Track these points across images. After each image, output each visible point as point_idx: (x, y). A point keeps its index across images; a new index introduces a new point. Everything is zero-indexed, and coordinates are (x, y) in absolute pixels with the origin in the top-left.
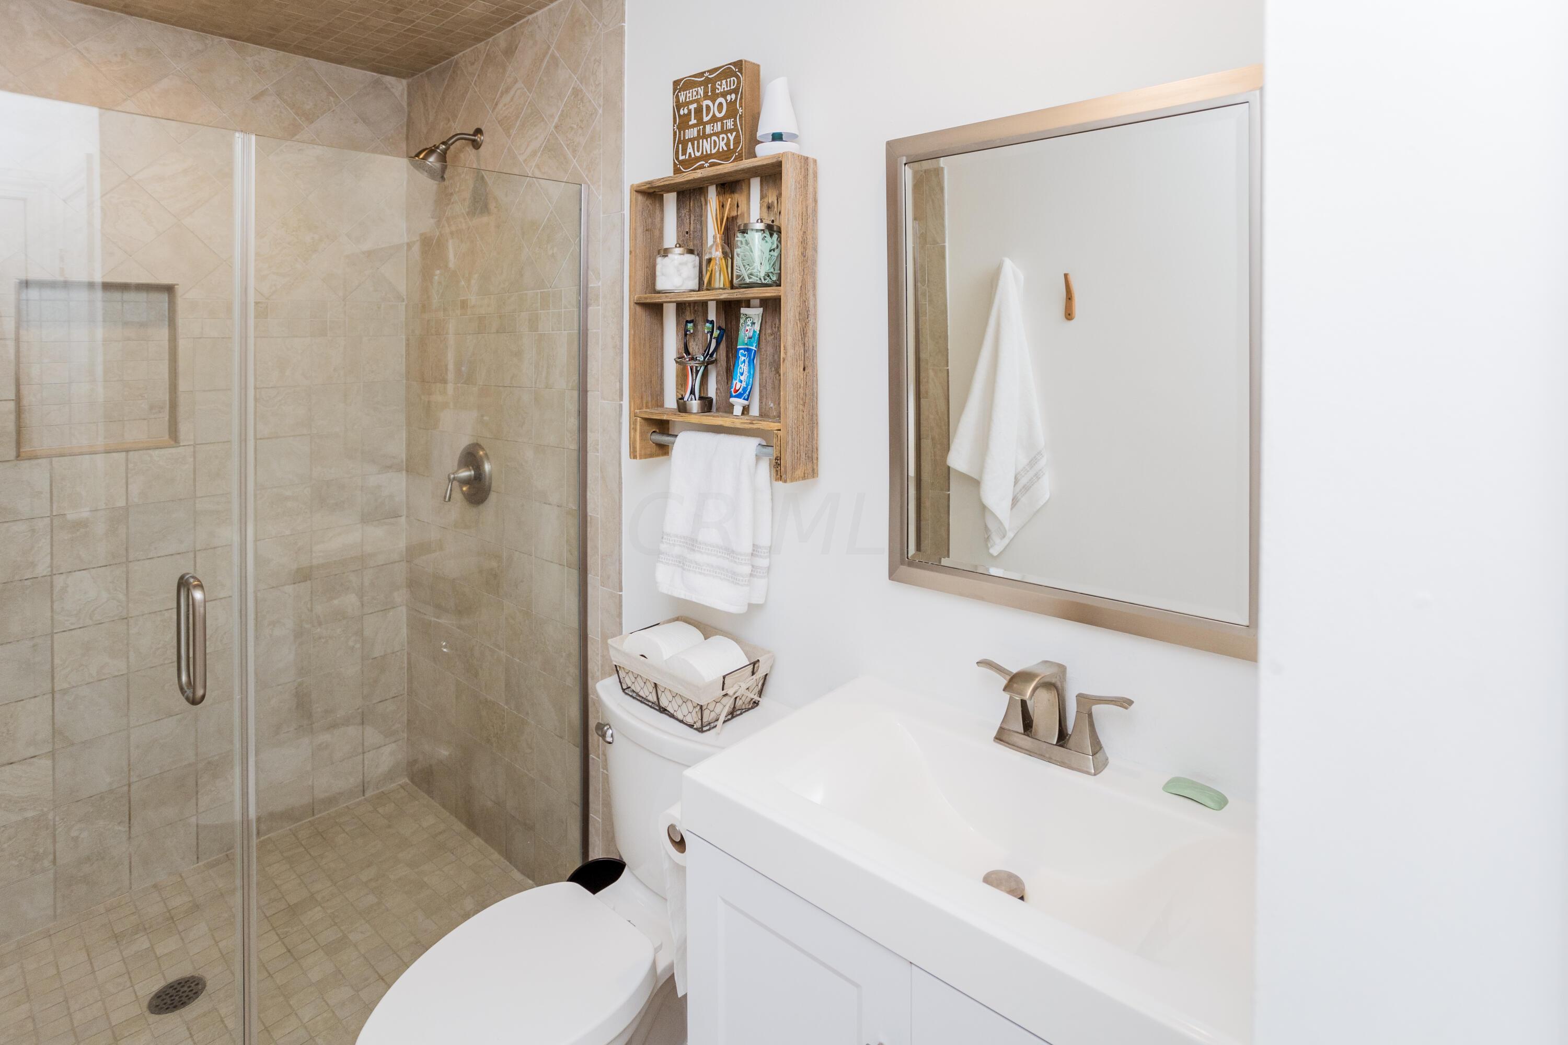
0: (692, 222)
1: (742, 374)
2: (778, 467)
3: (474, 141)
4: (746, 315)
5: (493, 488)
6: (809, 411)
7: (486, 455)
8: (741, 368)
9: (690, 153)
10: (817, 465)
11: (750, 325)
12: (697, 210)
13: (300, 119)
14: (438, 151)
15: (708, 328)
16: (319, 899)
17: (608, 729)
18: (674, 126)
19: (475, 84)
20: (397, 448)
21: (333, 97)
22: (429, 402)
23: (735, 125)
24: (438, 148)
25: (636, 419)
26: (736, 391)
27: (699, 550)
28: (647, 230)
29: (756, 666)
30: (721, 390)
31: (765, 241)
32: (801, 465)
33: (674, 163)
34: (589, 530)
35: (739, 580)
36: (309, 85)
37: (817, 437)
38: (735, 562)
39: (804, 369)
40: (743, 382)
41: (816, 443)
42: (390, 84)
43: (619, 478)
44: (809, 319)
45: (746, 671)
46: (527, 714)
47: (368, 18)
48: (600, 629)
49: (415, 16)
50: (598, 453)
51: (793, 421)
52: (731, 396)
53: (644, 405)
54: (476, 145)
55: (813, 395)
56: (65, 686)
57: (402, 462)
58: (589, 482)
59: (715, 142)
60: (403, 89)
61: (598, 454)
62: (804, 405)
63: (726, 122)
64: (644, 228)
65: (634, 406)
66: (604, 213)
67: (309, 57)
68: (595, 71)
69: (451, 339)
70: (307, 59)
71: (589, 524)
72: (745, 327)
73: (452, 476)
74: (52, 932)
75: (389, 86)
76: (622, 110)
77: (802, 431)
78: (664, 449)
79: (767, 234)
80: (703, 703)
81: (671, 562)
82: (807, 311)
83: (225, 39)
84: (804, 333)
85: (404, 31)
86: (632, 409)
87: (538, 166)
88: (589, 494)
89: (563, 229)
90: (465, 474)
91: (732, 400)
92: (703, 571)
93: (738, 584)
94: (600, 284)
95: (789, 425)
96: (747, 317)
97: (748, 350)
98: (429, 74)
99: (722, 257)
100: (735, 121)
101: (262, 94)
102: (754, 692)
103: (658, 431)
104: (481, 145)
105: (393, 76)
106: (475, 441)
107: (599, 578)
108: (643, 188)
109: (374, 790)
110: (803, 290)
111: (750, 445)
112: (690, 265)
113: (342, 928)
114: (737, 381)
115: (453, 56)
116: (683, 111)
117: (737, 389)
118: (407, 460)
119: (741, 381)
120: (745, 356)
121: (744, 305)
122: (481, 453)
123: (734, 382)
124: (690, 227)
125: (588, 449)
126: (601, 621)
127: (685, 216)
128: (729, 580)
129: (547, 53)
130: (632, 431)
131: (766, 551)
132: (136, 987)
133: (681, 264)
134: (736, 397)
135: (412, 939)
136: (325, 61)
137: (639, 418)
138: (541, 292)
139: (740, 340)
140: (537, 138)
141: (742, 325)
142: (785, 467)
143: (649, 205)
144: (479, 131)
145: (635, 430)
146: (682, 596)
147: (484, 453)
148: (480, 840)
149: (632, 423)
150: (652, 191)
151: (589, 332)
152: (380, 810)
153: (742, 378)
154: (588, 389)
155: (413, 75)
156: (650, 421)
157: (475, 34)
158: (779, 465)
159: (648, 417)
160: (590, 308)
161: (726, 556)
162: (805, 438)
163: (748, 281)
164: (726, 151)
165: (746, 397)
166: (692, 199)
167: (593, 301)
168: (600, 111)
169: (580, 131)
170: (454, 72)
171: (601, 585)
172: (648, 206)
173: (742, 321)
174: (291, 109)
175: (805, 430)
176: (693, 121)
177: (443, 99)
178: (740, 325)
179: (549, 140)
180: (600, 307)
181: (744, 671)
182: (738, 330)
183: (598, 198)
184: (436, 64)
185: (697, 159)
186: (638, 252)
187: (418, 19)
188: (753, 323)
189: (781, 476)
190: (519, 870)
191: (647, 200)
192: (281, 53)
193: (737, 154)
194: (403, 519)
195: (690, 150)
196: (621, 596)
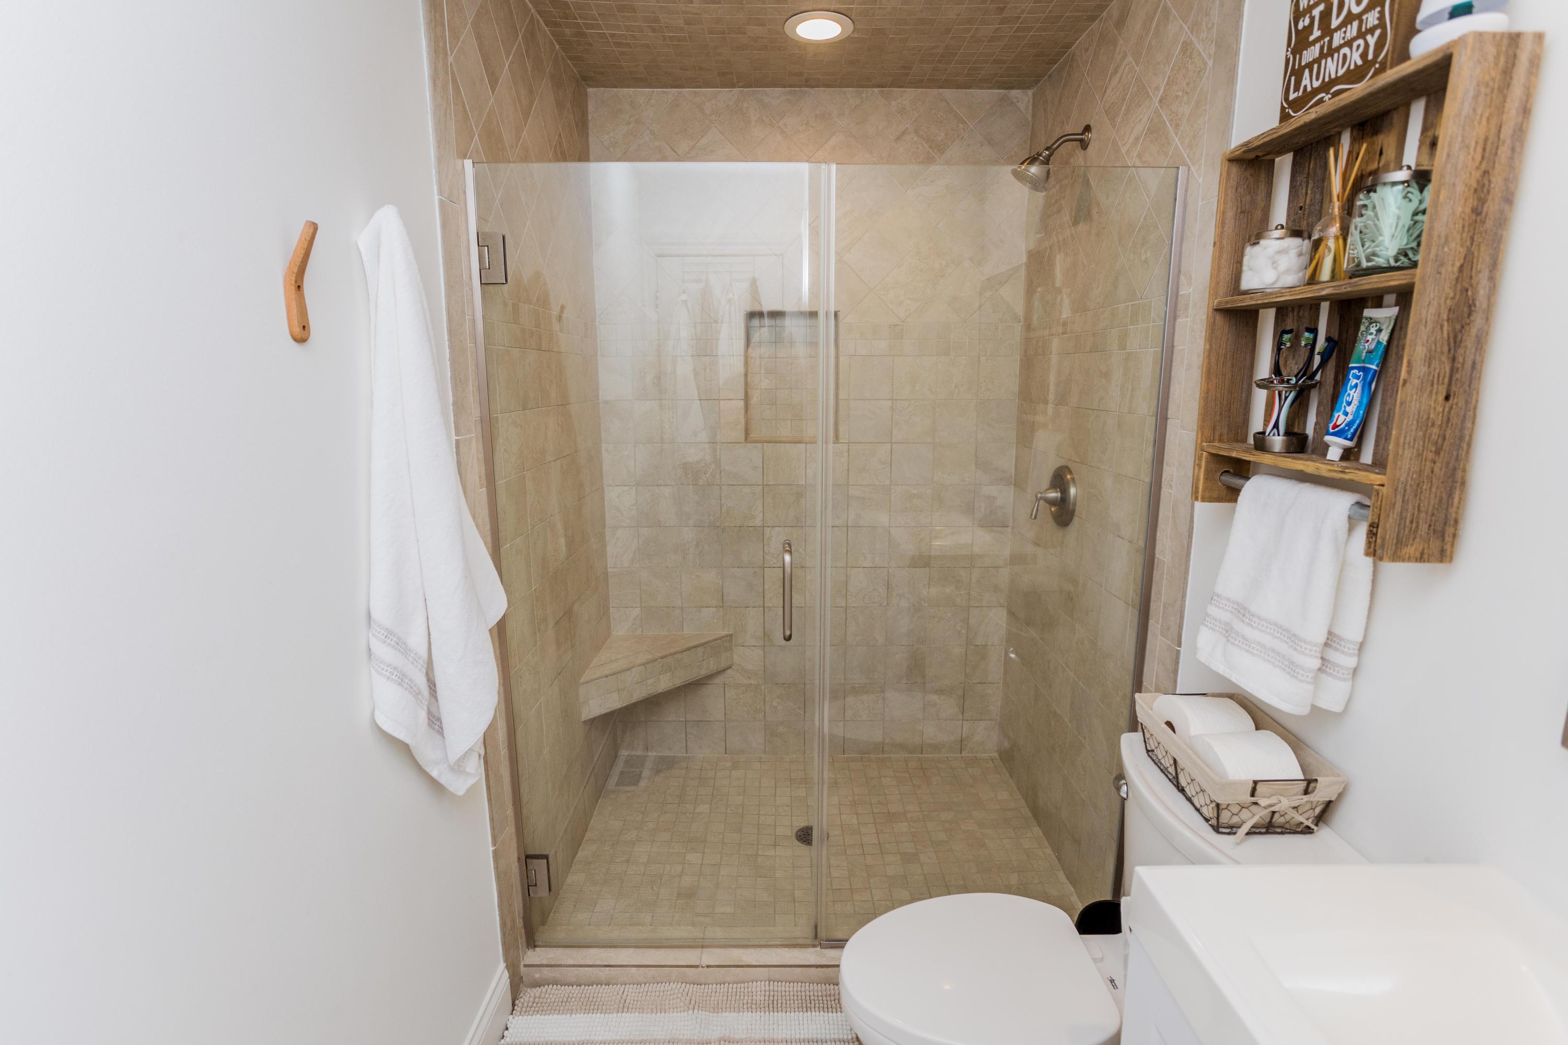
0: (1309, 192)
1: (1349, 404)
2: (1372, 538)
3: (1081, 141)
4: (1371, 319)
5: (1076, 513)
6: (1448, 463)
7: (1073, 479)
8: (1349, 395)
9: (1305, 87)
10: (1452, 545)
11: (1375, 332)
12: (1319, 172)
13: (933, 151)
14: (1041, 158)
15: (1308, 339)
16: (908, 817)
17: (1124, 784)
18: (1287, 51)
19: (1088, 73)
20: (1007, 462)
21: (962, 123)
22: (1033, 422)
23: (1381, 17)
24: (1040, 155)
25: (1202, 454)
26: (1335, 426)
27: (1249, 622)
28: (1241, 213)
29: (1312, 785)
30: (1322, 425)
31: (1407, 200)
32: (1418, 540)
33: (1283, 107)
34: (1155, 573)
35: (1298, 674)
36: (942, 116)
37: (1459, 503)
38: (1296, 649)
39: (1447, 398)
40: (1349, 415)
41: (1457, 513)
42: (1016, 98)
43: (1190, 522)
44: (1472, 318)
45: (1296, 786)
46: (1085, 738)
47: (976, 29)
48: (1154, 680)
49: (1019, 11)
50: (1172, 489)
51: (1408, 474)
52: (1328, 433)
53: (1217, 437)
54: (1084, 145)
55: (1461, 438)
56: (770, 605)
57: (1012, 477)
58: (1160, 520)
59: (1345, 56)
60: (1029, 101)
61: (1171, 491)
62: (1437, 452)
63: (1367, 18)
64: (1237, 209)
65: (1202, 438)
66: (1203, 199)
67: (942, 88)
68: (1209, 9)
69: (1054, 359)
70: (941, 90)
71: (1155, 566)
72: (1366, 337)
73: (1039, 495)
74: (762, 760)
75: (1015, 101)
76: (1237, 53)
77: (1428, 492)
78: (1233, 494)
79: (1414, 190)
80: (1222, 800)
81: (1217, 628)
82: (1470, 306)
83: (876, 90)
84: (1455, 341)
85: (1014, 32)
86: (1199, 441)
87: (1139, 156)
88: (1158, 534)
89: (1158, 227)
90: (1054, 495)
91: (1328, 438)
92: (1250, 650)
93: (1296, 678)
94: (1191, 290)
95: (1399, 479)
96: (1371, 321)
97: (1364, 370)
98: (1050, 76)
99: (1339, 234)
100: (1382, 13)
101: (903, 133)
102: (1306, 815)
103: (1231, 471)
104: (1088, 144)
105: (1019, 89)
106: (1066, 464)
107: (1160, 626)
108: (1237, 153)
109: (969, 753)
110: (1466, 272)
111: (1342, 502)
112: (1293, 253)
113: (917, 847)
114: (1341, 413)
115: (1070, 48)
116: (1304, 23)
117: (1338, 423)
118: (1015, 475)
119: (1346, 414)
120: (1358, 377)
121: (1370, 304)
122: (1069, 477)
123: (1336, 415)
124: (1306, 199)
125: (1163, 484)
126: (1157, 671)
127: (1301, 185)
128: (1284, 669)
129: (1158, 7)
130: (1196, 467)
131: (1352, 647)
132: (793, 818)
133: (1279, 252)
134: (1333, 434)
135: (961, 882)
136: (958, 88)
137: (1205, 453)
138: (1132, 305)
139: (1355, 356)
140: (1140, 120)
141: (1362, 334)
142: (1383, 540)
143: (1249, 177)
144: (1088, 128)
145: (1199, 466)
146: (1221, 672)
147: (1071, 478)
148: (1040, 831)
149: (1197, 457)
150: (1252, 156)
151: (1175, 350)
152: (970, 770)
153: (1349, 409)
154: (1169, 416)
155: (1037, 82)
156: (1217, 458)
157: (1087, 12)
158: (1374, 534)
159: (1215, 452)
160: (1179, 320)
161: (1285, 639)
162: (1432, 502)
163: (1365, 264)
164: (1361, 66)
165: (1349, 436)
166: (1313, 157)
167: (1181, 312)
168: (1210, 63)
169: (1185, 98)
170: (1070, 66)
171: (1161, 635)
172: (1247, 179)
173: (1362, 328)
174: (926, 143)
175: (1434, 490)
176: (1317, 33)
177: (1060, 102)
178: (1360, 335)
179: (1152, 120)
180: (1189, 319)
181: (1293, 785)
182: (1354, 341)
183: (1197, 181)
184: (1056, 63)
185: (1316, 91)
186: (1225, 243)
187: (1022, 14)
188: (1379, 331)
189: (1375, 551)
190: (1065, 873)
191: (1245, 169)
192: (920, 90)
193: (1377, 66)
194: (1009, 529)
195: (1306, 81)
196: (1178, 652)
